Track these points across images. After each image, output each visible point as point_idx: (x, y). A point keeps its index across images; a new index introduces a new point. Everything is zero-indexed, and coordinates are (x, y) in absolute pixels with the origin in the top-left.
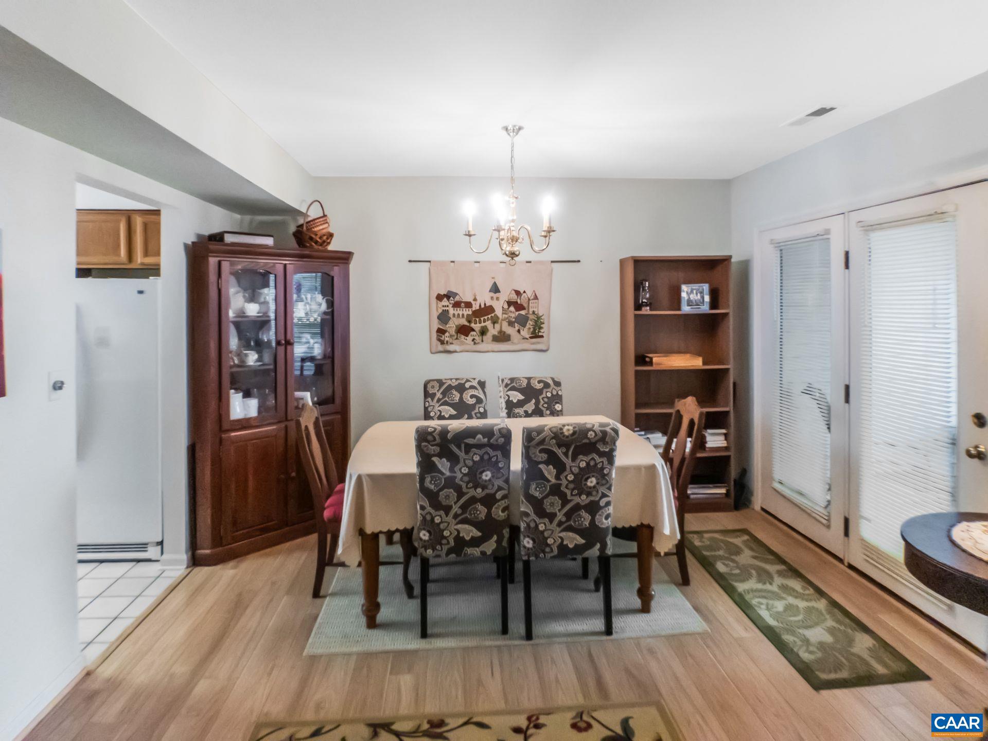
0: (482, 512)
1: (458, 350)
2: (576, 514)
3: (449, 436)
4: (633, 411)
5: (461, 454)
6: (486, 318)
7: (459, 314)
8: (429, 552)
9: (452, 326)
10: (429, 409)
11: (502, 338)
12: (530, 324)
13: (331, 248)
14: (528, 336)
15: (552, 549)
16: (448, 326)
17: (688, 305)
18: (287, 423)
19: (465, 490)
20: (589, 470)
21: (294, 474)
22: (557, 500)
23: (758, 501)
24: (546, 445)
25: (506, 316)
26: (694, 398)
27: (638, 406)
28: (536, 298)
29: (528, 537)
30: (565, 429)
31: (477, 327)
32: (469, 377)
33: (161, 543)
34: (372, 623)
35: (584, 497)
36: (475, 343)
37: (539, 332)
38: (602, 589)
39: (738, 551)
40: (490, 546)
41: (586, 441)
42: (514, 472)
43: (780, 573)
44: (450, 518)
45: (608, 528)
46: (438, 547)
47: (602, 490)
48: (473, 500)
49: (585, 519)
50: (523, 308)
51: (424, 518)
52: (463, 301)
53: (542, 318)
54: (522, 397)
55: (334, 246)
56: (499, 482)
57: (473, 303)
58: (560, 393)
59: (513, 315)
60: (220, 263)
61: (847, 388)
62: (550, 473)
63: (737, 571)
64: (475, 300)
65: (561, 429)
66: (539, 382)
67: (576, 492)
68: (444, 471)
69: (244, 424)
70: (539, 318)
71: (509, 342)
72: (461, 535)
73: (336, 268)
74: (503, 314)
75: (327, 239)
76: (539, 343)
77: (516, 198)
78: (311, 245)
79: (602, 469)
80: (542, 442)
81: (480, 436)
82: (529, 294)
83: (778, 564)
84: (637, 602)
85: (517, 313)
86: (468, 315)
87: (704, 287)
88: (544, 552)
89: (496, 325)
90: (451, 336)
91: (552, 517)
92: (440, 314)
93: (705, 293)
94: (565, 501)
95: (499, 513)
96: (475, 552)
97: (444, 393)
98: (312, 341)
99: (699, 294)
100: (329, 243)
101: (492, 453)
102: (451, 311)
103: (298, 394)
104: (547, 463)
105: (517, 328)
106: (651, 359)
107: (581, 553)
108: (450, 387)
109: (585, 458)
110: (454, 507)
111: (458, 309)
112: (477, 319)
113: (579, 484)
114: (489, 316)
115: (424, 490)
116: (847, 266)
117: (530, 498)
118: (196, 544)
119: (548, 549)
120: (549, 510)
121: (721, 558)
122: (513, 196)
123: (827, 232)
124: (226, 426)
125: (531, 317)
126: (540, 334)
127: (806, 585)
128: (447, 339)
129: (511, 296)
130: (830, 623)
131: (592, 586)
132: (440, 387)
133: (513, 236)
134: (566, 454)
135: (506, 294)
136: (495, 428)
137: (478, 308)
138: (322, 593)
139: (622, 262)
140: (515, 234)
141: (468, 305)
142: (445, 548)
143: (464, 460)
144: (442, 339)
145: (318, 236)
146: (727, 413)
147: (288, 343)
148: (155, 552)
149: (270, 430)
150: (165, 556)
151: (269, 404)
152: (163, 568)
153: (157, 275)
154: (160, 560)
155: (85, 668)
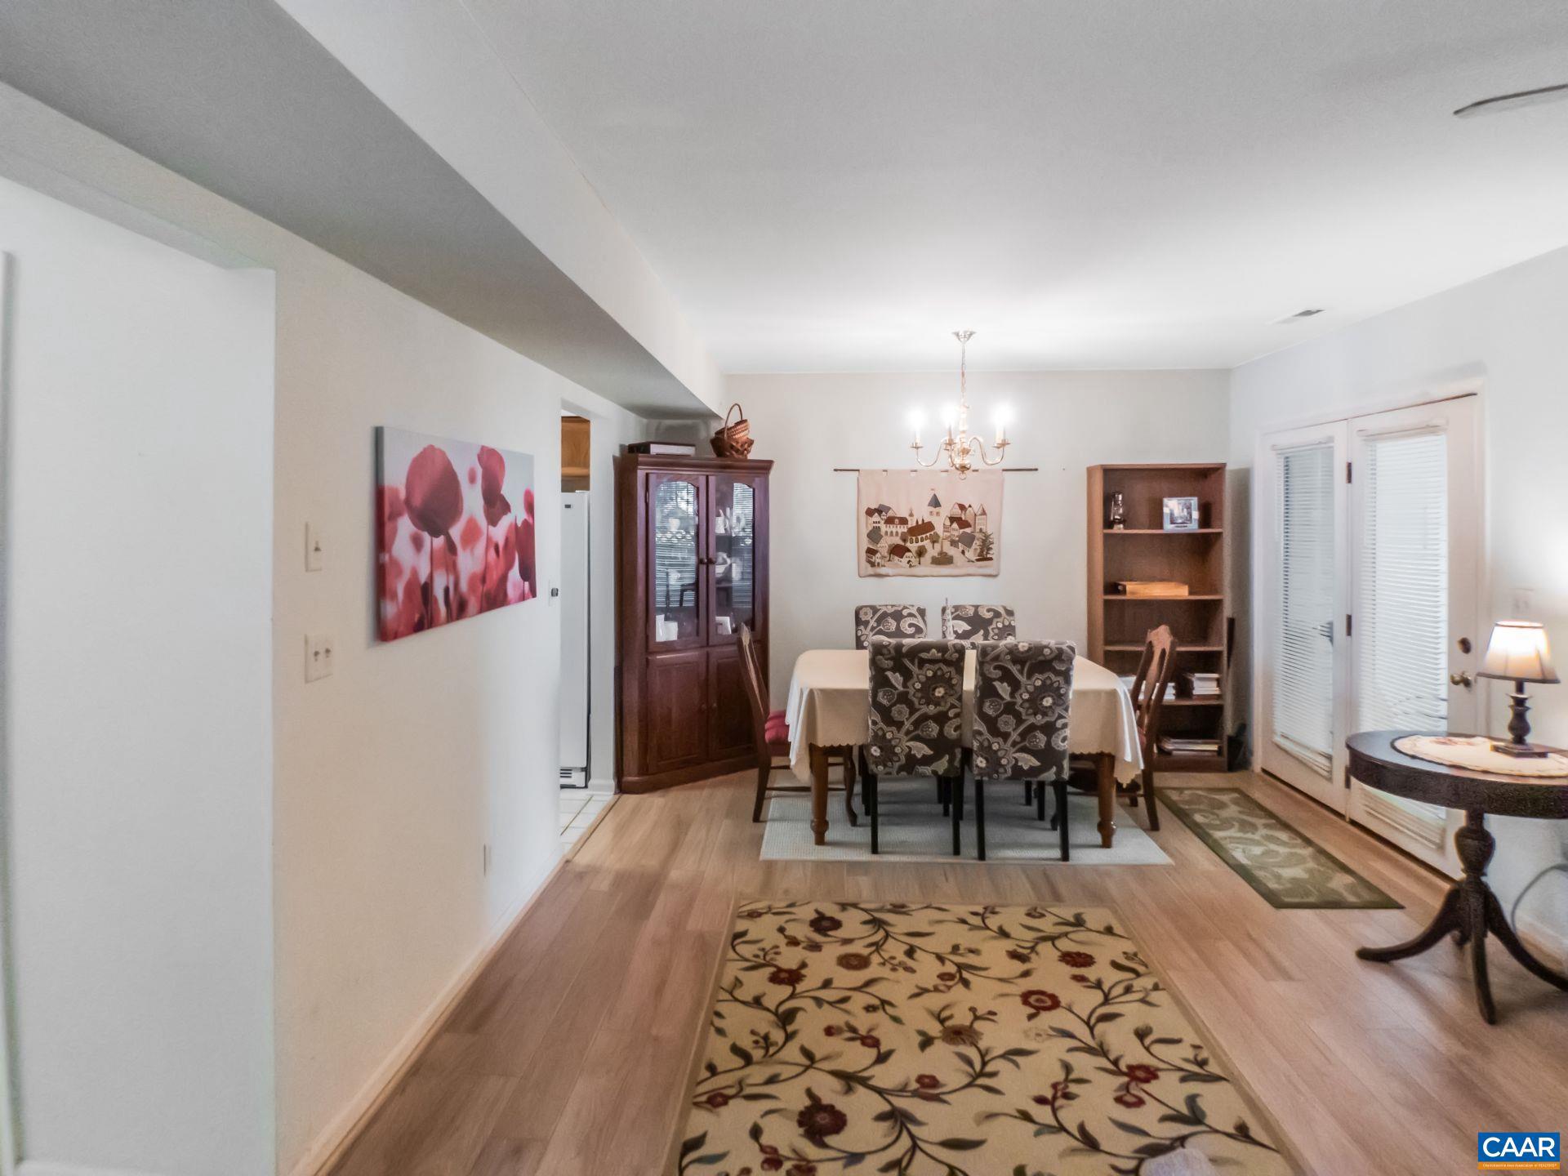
0: (933, 729)
1: (891, 573)
2: (1030, 736)
3: (904, 650)
4: (1101, 648)
5: (914, 669)
6: (924, 536)
7: (892, 532)
8: (881, 768)
9: (884, 546)
10: (863, 638)
11: (943, 560)
12: (976, 544)
13: (750, 457)
14: (974, 558)
15: (1006, 770)
16: (879, 545)
17: (1172, 522)
18: (709, 649)
19: (917, 705)
20: (1045, 689)
21: (715, 705)
22: (1011, 719)
23: (1258, 761)
24: (1001, 661)
25: (948, 534)
26: (1168, 627)
27: (1107, 642)
28: (984, 513)
29: (982, 756)
30: (1020, 646)
31: (913, 547)
32: (907, 604)
33: (587, 770)
34: (820, 840)
35: (1039, 717)
36: (911, 566)
37: (987, 553)
38: (1059, 828)
39: (1222, 805)
40: (942, 765)
41: (1041, 658)
42: (967, 692)
43: (1266, 826)
44: (901, 735)
45: (1064, 751)
46: (889, 764)
47: (1059, 710)
48: (925, 718)
49: (1041, 740)
50: (969, 525)
51: (876, 734)
52: (898, 516)
53: (991, 536)
54: (968, 628)
55: (754, 454)
56: (952, 700)
57: (909, 518)
58: (1013, 623)
59: (956, 533)
60: (647, 475)
61: (1349, 618)
62: (1004, 690)
63: (1218, 822)
64: (911, 515)
65: (1016, 645)
66: (989, 611)
67: (1031, 711)
68: (897, 686)
69: (668, 647)
70: (987, 537)
71: (952, 565)
72: (912, 752)
73: (757, 479)
74: (944, 531)
75: (749, 446)
76: (986, 567)
77: (968, 408)
78: (732, 454)
79: (1059, 688)
80: (997, 658)
81: (934, 650)
82: (976, 508)
83: (1265, 818)
84: (1097, 838)
85: (962, 531)
86: (903, 533)
87: (1192, 502)
88: (997, 772)
89: (936, 544)
90: (883, 557)
91: (1005, 736)
92: (871, 531)
93: (1193, 507)
94: (1020, 720)
95: (950, 732)
96: (927, 770)
97: (879, 621)
98: (729, 561)
99: (1185, 510)
100: (749, 452)
101: (945, 668)
102: (884, 528)
103: (719, 619)
104: (1001, 680)
105: (961, 549)
106: (1124, 587)
107: (1036, 776)
108: (885, 615)
109: (1040, 676)
110: (906, 723)
111: (891, 526)
112: (914, 538)
113: (1034, 704)
114: (928, 534)
115: (876, 704)
116: (1349, 479)
117: (983, 716)
118: (622, 770)
119: (1001, 770)
120: (1003, 728)
121: (1199, 811)
122: (964, 406)
123: (1331, 439)
124: (652, 648)
125: (978, 535)
126: (989, 556)
127: (1294, 836)
128: (878, 560)
129: (954, 510)
130: (1311, 864)
131: (1049, 826)
132: (874, 614)
133: (964, 449)
134: (1021, 672)
135: (948, 509)
136: (949, 643)
137: (914, 524)
138: (761, 819)
139: (1090, 471)
140: (966, 446)
141: (903, 521)
142: (897, 765)
143: (918, 675)
144: (873, 560)
145: (740, 444)
146: (1220, 653)
147: (710, 562)
148: (578, 778)
149: (691, 655)
150: (590, 783)
151: (689, 628)
152: (591, 793)
153: (586, 487)
154: (586, 787)
155: (564, 857)
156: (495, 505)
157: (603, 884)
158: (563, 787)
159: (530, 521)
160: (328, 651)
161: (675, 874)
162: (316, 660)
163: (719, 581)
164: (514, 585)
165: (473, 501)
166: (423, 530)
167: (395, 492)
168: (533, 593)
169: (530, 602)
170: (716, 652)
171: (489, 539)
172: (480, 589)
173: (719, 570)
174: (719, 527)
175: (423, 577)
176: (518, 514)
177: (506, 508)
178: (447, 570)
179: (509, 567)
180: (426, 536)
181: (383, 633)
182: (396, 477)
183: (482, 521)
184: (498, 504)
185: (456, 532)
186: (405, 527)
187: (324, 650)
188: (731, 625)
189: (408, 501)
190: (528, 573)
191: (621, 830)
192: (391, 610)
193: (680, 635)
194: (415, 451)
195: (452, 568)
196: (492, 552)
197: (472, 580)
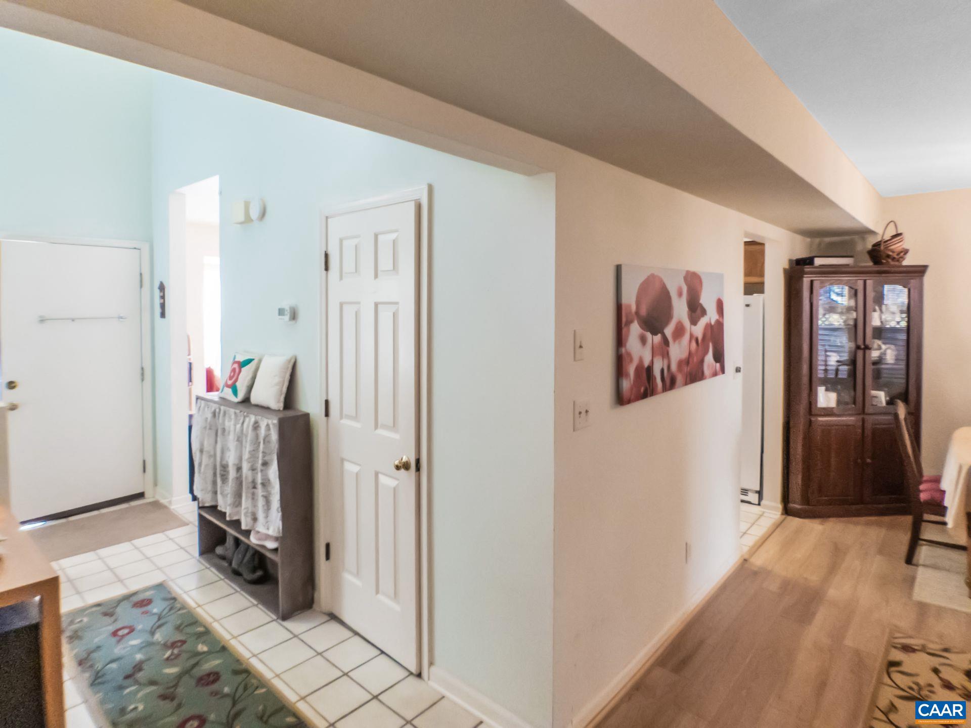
13: (905, 263)
18: (864, 416)
21: (870, 461)
33: (760, 493)
55: (909, 261)
60: (812, 282)
69: (828, 412)
73: (913, 281)
75: (904, 255)
78: (888, 262)
98: (884, 347)
100: (904, 259)
103: (874, 393)
118: (788, 498)
124: (814, 411)
138: (913, 563)
145: (896, 254)
147: (867, 348)
148: (753, 498)
149: (850, 419)
150: (763, 502)
151: (847, 397)
152: (763, 510)
153: (761, 291)
154: (759, 504)
155: (742, 556)
156: (696, 310)
157: (773, 586)
158: (743, 501)
159: (721, 320)
160: (587, 411)
161: (832, 593)
162: (580, 417)
163: (875, 363)
164: (709, 366)
165: (680, 310)
166: (647, 331)
167: (629, 306)
168: (723, 370)
169: (720, 377)
170: (870, 419)
171: (691, 336)
172: (686, 369)
173: (875, 354)
174: (875, 320)
175: (646, 363)
176: (712, 316)
177: (704, 312)
178: (663, 358)
179: (706, 352)
180: (649, 335)
181: (621, 400)
182: (630, 298)
183: (687, 323)
184: (699, 311)
185: (669, 331)
186: (635, 329)
187: (585, 410)
188: (886, 397)
189: (637, 313)
190: (719, 357)
191: (788, 545)
192: (626, 384)
193: (839, 402)
194: (642, 279)
195: (666, 355)
196: (694, 344)
197: (680, 363)
